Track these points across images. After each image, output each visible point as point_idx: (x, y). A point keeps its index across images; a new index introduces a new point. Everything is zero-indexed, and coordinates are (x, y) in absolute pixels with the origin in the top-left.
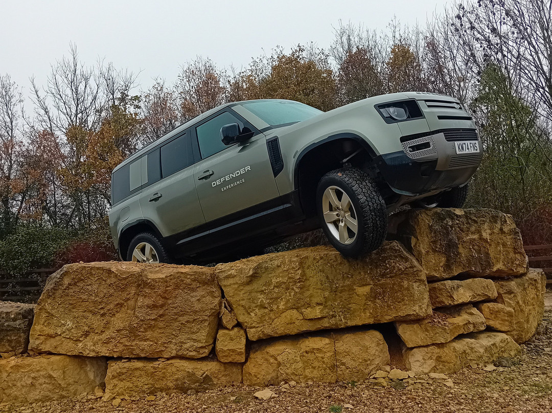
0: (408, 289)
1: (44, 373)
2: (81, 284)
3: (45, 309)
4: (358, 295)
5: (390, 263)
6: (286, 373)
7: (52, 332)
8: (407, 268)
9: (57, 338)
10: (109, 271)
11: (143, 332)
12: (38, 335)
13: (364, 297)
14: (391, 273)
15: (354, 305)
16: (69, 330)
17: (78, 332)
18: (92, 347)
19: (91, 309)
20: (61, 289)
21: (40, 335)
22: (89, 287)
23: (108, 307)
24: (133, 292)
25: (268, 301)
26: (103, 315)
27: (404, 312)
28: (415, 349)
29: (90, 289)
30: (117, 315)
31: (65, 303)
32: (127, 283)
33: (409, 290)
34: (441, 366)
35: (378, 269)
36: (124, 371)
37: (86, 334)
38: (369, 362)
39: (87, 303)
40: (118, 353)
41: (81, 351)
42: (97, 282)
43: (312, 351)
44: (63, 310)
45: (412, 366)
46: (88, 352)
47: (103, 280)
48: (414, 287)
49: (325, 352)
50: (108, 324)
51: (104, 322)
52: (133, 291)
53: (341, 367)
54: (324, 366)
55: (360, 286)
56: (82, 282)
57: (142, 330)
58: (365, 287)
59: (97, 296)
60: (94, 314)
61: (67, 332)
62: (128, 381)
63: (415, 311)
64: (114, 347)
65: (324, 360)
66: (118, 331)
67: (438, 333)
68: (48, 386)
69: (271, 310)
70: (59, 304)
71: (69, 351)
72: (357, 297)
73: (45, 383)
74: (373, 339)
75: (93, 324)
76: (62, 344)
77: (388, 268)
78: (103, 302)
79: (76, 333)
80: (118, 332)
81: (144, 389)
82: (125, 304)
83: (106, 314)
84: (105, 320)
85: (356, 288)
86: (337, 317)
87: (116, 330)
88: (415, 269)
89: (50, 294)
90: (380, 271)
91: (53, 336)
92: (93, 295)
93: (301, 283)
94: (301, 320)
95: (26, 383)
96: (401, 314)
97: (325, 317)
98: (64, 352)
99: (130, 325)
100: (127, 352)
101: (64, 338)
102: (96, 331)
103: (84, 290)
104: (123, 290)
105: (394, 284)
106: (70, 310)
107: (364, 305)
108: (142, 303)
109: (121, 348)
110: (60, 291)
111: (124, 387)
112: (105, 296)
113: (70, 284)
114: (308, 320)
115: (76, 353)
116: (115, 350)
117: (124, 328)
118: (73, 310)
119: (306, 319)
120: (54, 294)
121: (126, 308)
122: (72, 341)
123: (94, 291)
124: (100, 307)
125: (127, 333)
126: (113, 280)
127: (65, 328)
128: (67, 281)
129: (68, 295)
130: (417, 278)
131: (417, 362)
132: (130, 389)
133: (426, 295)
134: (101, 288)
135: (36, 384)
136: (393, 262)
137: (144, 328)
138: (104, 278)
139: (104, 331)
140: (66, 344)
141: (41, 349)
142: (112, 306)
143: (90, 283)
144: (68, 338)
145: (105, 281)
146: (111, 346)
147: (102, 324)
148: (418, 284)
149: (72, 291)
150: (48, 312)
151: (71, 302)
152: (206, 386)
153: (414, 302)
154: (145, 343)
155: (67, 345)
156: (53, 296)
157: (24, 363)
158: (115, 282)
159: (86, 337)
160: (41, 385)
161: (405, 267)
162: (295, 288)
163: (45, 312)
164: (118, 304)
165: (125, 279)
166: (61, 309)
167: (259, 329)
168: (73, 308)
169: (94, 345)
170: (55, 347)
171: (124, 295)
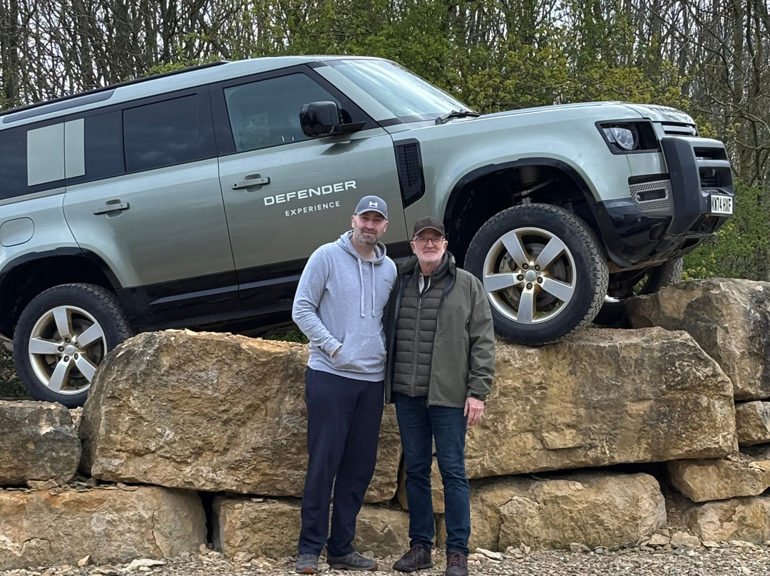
0: (708, 409)
1: (132, 513)
2: (190, 369)
3: (129, 407)
4: (630, 416)
5: (682, 367)
6: (514, 532)
7: (140, 446)
8: (707, 376)
9: (148, 457)
10: (238, 350)
11: (295, 454)
12: (117, 451)
13: (640, 419)
14: (682, 383)
15: (624, 430)
16: (169, 444)
17: (185, 448)
18: (211, 475)
19: (206, 411)
20: (156, 375)
21: (119, 450)
22: (202, 374)
23: (235, 409)
24: (276, 386)
25: (491, 416)
26: (226, 422)
27: (702, 443)
28: (706, 505)
29: (205, 377)
30: (249, 424)
31: (162, 398)
32: (268, 371)
33: (709, 411)
34: (744, 533)
35: (664, 376)
36: (263, 515)
37: (198, 453)
38: (639, 521)
39: (199, 401)
40: (250, 486)
41: (190, 480)
42: (216, 366)
43: (555, 500)
44: (157, 410)
45: (702, 529)
46: (203, 482)
47: (226, 364)
48: (716, 406)
49: (575, 503)
50: (234, 437)
51: (229, 432)
52: (275, 384)
53: (597, 526)
54: (573, 524)
55: (634, 402)
56: (190, 364)
57: (293, 450)
58: (641, 403)
59: (216, 390)
60: (210, 419)
61: (167, 448)
62: (266, 533)
63: (717, 443)
64: (246, 476)
65: (573, 514)
66: (254, 449)
67: (745, 480)
68: (133, 536)
69: (495, 432)
70: (151, 400)
71: (168, 480)
72: (628, 418)
73: (130, 531)
74: (646, 486)
75: (211, 436)
76: (156, 466)
77: (679, 375)
78: (226, 400)
79: (181, 450)
80: (254, 452)
81: (290, 547)
82: (262, 407)
83: (232, 420)
84: (229, 431)
85: (628, 403)
86: (599, 448)
87: (252, 448)
88: (720, 379)
89: (139, 381)
90: (665, 378)
91: (142, 452)
92: (210, 387)
93: (542, 391)
94: (540, 450)
95: (93, 532)
96: (697, 446)
97: (579, 447)
98: (158, 482)
99: (275, 440)
100: (266, 485)
101: (161, 457)
102: (216, 448)
103: (194, 378)
104: (260, 383)
105: (687, 401)
106: (168, 411)
107: (640, 431)
108: (293, 406)
109: (256, 478)
110: (154, 378)
111: (261, 543)
112: (229, 391)
113: (171, 367)
114: (552, 450)
115: (178, 482)
116: (247, 481)
117: (264, 445)
118: (175, 411)
119: (548, 450)
120: (144, 381)
121: (264, 413)
122: (173, 463)
123: (212, 380)
124: (223, 408)
125: (269, 455)
126: (244, 365)
127: (162, 440)
128: (166, 361)
129: (166, 386)
130: (722, 393)
131: (709, 524)
132: (269, 547)
133: (732, 422)
134: (224, 377)
135: (113, 533)
136: (688, 366)
137: (297, 448)
138: (229, 362)
139: (228, 449)
140: (164, 467)
141: (120, 474)
142: (241, 408)
143: (204, 366)
144: (167, 458)
145: (230, 365)
146: (241, 475)
147: (225, 437)
148: (721, 402)
149: (174, 378)
150: (133, 412)
151: (172, 397)
152: (386, 548)
153: (715, 429)
154: (296, 473)
155: (164, 469)
156: (142, 385)
157: (91, 497)
158: (247, 368)
159: (196, 459)
160: (122, 534)
161: (705, 374)
162: (531, 398)
163: (129, 412)
164: (250, 406)
165: (264, 364)
166: (154, 408)
167: (477, 461)
168: (174, 408)
169: (214, 471)
170: (145, 472)
171: (261, 392)
